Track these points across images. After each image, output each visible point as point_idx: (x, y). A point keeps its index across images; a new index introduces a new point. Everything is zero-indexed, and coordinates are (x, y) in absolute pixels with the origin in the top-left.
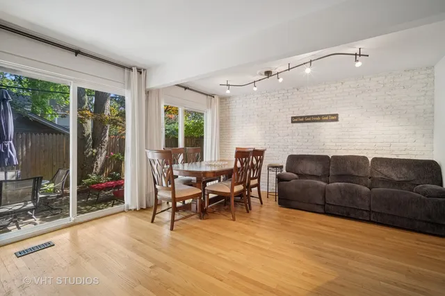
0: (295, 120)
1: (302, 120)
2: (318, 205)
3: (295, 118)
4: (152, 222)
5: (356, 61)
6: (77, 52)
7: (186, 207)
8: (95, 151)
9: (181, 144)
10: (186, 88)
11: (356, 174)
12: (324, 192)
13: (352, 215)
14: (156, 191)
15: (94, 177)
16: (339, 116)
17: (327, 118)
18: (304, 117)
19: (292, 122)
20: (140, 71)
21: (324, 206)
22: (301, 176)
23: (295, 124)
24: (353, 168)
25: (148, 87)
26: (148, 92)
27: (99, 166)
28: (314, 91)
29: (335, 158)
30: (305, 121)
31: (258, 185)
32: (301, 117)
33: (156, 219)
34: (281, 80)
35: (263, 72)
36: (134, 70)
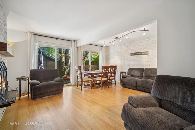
0: (132, 54)
1: (135, 54)
2: (134, 86)
3: (132, 53)
4: (77, 88)
5: (143, 33)
6: (57, 38)
7: (88, 85)
8: (66, 67)
9: (90, 64)
10: (91, 45)
11: (153, 76)
12: (136, 82)
13: (146, 91)
14: (78, 79)
15: (65, 76)
16: (149, 52)
17: (144, 53)
18: (135, 53)
19: (131, 55)
20: (74, 41)
21: (137, 87)
22: (132, 76)
23: (132, 56)
24: (151, 73)
25: (77, 46)
26: (77, 48)
27: (67, 72)
28: (139, 42)
29: (146, 69)
30: (135, 55)
31: (115, 79)
32: (134, 53)
33: (78, 88)
34: (120, 41)
35: (115, 38)
36: (73, 41)
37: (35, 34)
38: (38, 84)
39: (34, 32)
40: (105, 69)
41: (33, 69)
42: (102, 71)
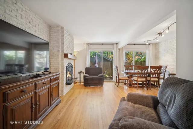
6: (102, 44)
10: (135, 44)
34: (163, 36)
35: (157, 33)
36: (115, 44)
37: (88, 44)
38: (88, 77)
39: (88, 43)
40: (155, 69)
41: (87, 67)
42: (151, 71)
